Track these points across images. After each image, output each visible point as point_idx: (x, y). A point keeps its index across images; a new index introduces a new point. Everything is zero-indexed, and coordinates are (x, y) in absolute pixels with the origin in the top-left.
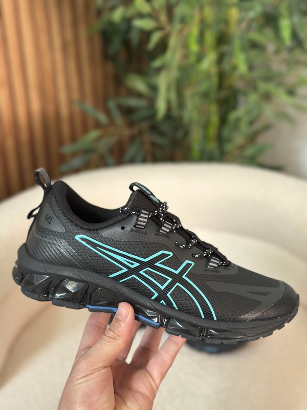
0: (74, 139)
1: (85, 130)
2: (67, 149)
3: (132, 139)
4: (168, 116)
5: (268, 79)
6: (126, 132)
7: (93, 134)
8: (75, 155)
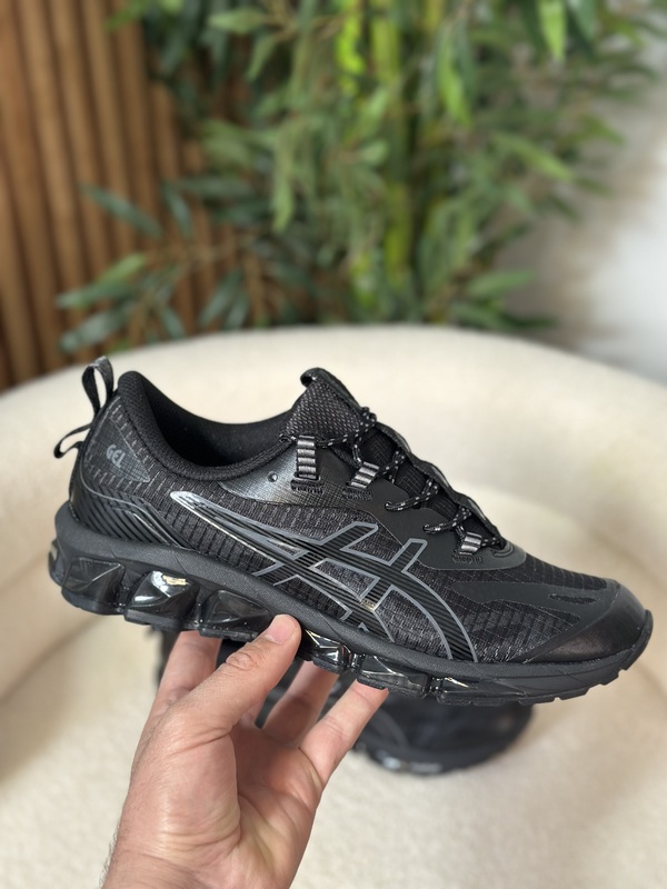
0: (88, 275)
1: (114, 255)
2: (73, 299)
3: (220, 270)
4: (299, 216)
5: (514, 128)
6: (206, 255)
7: (131, 264)
8: (92, 310)
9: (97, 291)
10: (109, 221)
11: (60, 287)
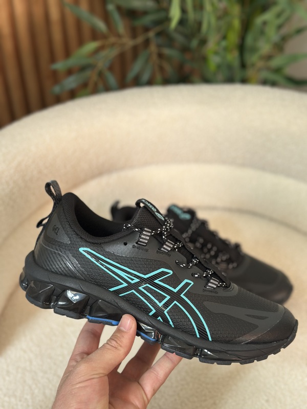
7: (91, 46)
8: (70, 72)
9: (72, 62)
10: (79, 23)
11: (53, 59)
